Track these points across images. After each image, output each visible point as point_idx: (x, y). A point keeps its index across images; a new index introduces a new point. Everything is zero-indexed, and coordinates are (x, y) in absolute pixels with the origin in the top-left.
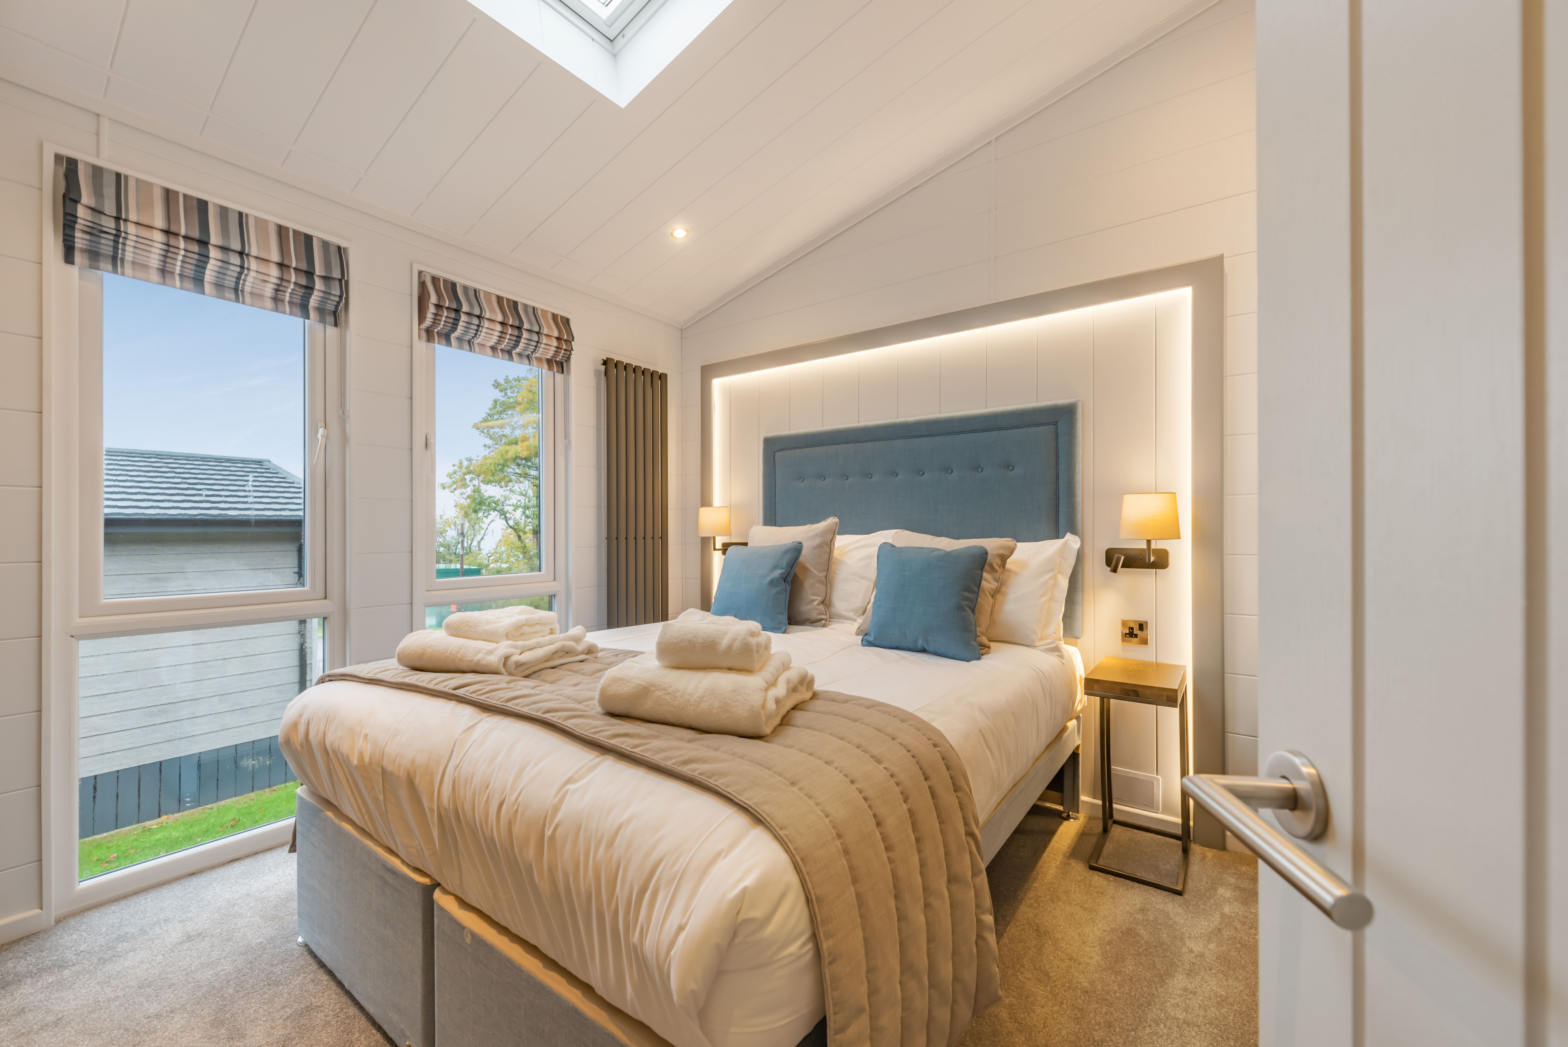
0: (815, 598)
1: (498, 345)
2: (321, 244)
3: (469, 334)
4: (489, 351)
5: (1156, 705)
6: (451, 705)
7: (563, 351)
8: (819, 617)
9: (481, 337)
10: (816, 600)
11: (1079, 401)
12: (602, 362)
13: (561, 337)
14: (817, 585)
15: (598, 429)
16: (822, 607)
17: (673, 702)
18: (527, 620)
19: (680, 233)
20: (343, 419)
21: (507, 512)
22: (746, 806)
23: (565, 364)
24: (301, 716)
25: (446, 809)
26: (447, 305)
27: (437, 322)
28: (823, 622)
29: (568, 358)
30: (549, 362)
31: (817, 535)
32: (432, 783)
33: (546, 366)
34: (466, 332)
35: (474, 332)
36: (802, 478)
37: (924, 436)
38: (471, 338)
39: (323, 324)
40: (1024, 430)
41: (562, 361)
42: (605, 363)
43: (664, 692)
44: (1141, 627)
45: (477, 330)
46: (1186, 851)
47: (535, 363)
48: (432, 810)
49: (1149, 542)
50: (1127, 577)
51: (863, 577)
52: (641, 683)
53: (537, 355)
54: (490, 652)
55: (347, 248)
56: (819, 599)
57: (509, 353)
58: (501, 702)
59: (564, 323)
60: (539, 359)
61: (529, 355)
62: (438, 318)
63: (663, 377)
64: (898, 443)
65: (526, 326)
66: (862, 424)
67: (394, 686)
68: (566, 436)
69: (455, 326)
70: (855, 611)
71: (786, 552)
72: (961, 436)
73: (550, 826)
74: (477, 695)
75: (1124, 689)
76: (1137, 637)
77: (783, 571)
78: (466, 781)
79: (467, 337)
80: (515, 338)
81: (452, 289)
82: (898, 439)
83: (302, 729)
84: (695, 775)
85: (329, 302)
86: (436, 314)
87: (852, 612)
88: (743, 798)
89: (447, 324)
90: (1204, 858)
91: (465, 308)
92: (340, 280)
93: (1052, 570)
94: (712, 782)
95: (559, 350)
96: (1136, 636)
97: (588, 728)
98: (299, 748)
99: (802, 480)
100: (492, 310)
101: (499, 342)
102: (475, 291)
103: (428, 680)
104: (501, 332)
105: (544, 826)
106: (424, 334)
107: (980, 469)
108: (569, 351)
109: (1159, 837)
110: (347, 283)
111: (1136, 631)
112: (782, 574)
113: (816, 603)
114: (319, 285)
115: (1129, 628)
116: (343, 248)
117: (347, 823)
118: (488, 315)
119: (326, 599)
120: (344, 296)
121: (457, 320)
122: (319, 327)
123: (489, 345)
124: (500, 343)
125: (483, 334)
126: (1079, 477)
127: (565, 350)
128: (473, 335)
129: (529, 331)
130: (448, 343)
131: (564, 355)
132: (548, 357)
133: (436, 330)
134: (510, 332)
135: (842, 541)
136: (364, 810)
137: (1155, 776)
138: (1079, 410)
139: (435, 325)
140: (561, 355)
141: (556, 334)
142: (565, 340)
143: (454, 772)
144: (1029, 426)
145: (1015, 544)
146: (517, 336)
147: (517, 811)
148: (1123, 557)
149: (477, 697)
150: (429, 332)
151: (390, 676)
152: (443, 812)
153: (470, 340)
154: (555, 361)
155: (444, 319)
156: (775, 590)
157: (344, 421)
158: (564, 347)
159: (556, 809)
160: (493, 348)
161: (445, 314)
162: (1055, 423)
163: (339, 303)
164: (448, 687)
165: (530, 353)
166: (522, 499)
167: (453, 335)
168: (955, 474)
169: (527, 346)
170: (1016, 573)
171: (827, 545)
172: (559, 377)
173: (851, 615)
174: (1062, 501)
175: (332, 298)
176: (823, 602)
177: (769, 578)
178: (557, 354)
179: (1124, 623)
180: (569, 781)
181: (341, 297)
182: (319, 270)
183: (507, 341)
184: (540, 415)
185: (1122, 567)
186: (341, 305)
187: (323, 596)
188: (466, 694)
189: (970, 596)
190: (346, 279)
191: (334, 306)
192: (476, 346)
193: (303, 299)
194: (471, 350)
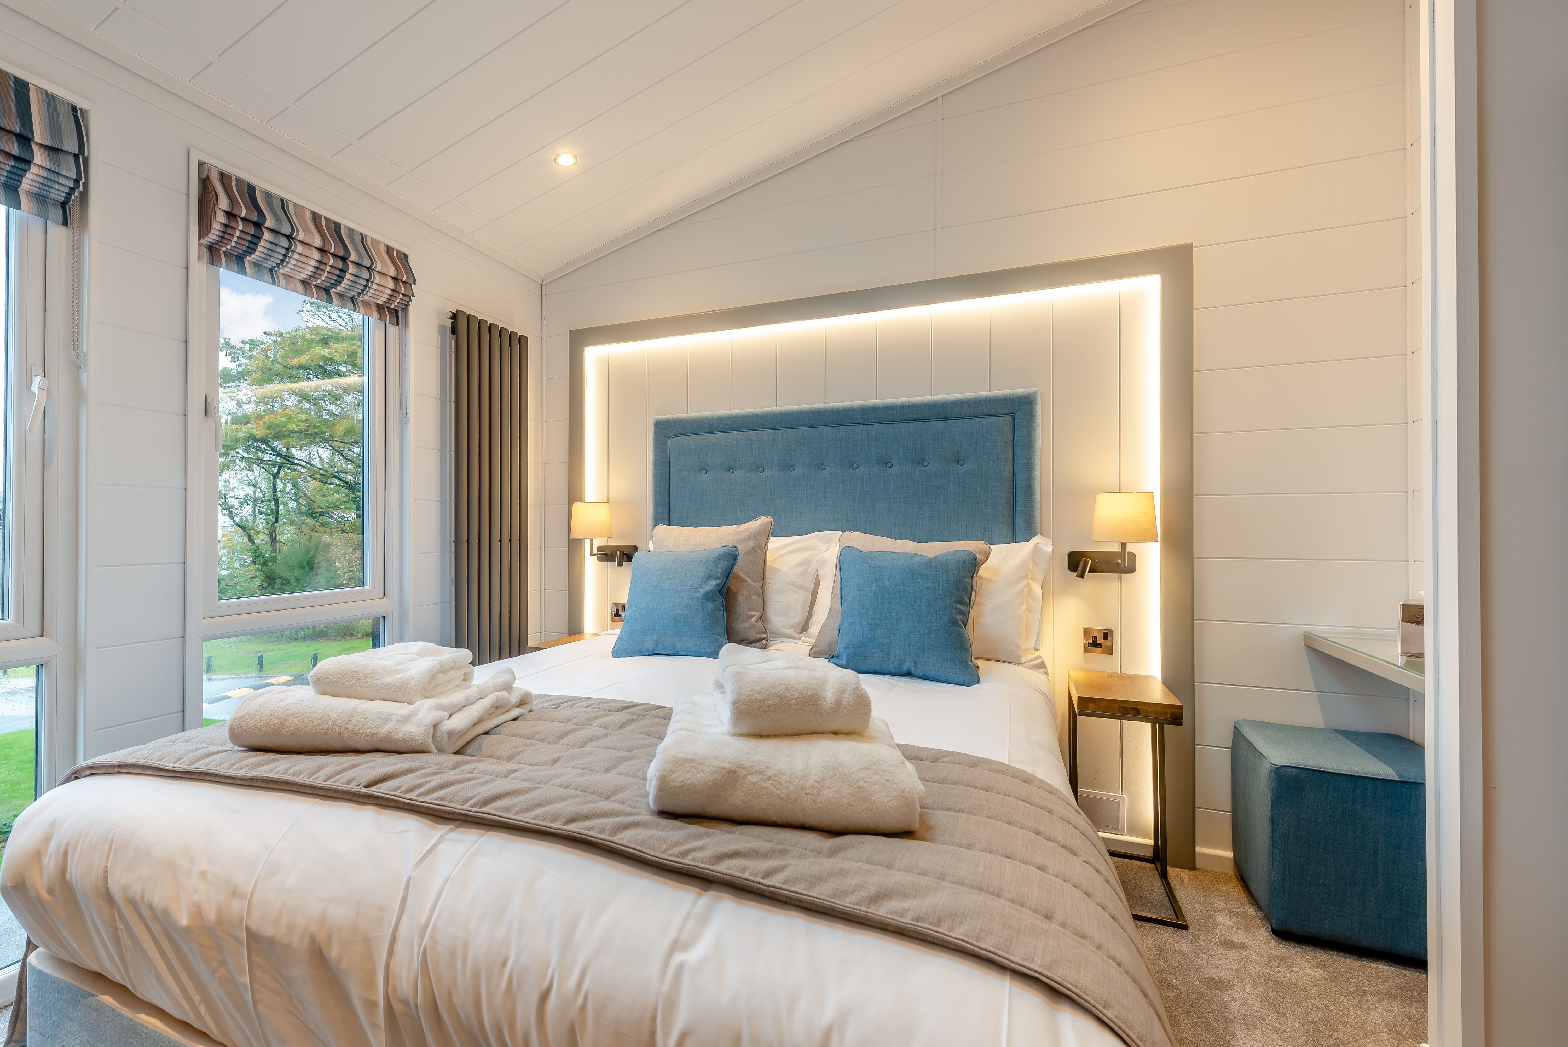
0: (752, 613)
1: (312, 279)
2: (44, 97)
3: (273, 260)
4: (299, 287)
5: (1121, 720)
6: (368, 814)
7: (401, 296)
8: (758, 636)
9: (290, 266)
10: (754, 616)
11: (1038, 390)
12: (450, 315)
13: (399, 277)
14: (754, 597)
15: (442, 400)
16: (760, 623)
17: (779, 792)
18: (441, 664)
19: (566, 160)
20: (77, 365)
21: (233, 507)
22: (1037, 975)
23: (400, 313)
24: (47, 840)
25: (406, 1002)
26: (243, 215)
27: (226, 236)
28: (764, 642)
29: (406, 305)
30: (380, 308)
31: (749, 538)
32: (369, 956)
33: (376, 314)
34: (268, 257)
35: (281, 257)
36: (704, 469)
37: (859, 424)
38: (275, 265)
39: (42, 220)
40: (977, 420)
41: (397, 308)
42: (454, 316)
43: (761, 776)
44: (1105, 636)
45: (285, 256)
46: (1164, 875)
47: (362, 308)
48: (371, 1004)
49: (1124, 545)
50: (1092, 583)
51: (799, 587)
52: (722, 765)
53: (366, 298)
54: (405, 720)
55: (86, 111)
56: (758, 614)
57: (327, 291)
58: (472, 806)
59: (401, 259)
60: (367, 304)
61: (354, 296)
62: (229, 231)
63: (522, 341)
64: (827, 431)
65: (353, 257)
66: (782, 408)
67: (238, 782)
68: (402, 406)
69: (252, 246)
70: (794, 627)
71: (720, 558)
72: (903, 425)
73: (666, 1035)
74: (419, 795)
75: (1123, 708)
76: (1101, 647)
77: (718, 582)
78: (453, 955)
79: (269, 262)
80: (337, 272)
81: (249, 194)
82: (827, 426)
83: (50, 863)
84: (907, 920)
85: (56, 186)
86: (226, 226)
87: (791, 628)
88: (1017, 957)
89: (241, 242)
90: (1182, 881)
91: (269, 222)
92: (76, 156)
93: (1026, 577)
94: (943, 930)
95: (396, 294)
96: (1100, 645)
97: (664, 846)
98: (45, 895)
99: (704, 471)
100: (307, 230)
101: (314, 275)
102: (282, 200)
103: (309, 771)
104: (320, 262)
105: (653, 1034)
106: (205, 253)
107: (925, 463)
108: (408, 296)
109: (1128, 861)
110: (86, 161)
111: (1100, 640)
112: (718, 585)
113: (753, 619)
114: (39, 157)
115: (1093, 637)
116: (81, 109)
117: (148, 1014)
118: (301, 237)
119: (43, 636)
120: (83, 180)
121: (257, 237)
122: (36, 222)
123: (300, 278)
124: (316, 276)
125: (293, 262)
126: (1038, 474)
127: (403, 294)
128: (279, 262)
129: (356, 264)
130: (242, 270)
131: (402, 302)
132: (380, 302)
133: (224, 249)
134: (331, 263)
135: (775, 543)
136: (197, 998)
137: (1120, 795)
138: (1039, 401)
139: (224, 241)
140: (398, 300)
141: (392, 272)
142: (403, 282)
143: (422, 938)
144: (983, 416)
145: (990, 548)
146: (340, 270)
147: (583, 1008)
148: (1090, 561)
149: (420, 799)
150: (212, 249)
151: (226, 765)
152: (397, 1007)
153: (274, 267)
154: (388, 308)
155: (238, 234)
156: (711, 606)
157: (78, 368)
158: (403, 292)
159: (671, 1003)
160: (304, 282)
161: (241, 227)
162: (1012, 415)
163: (72, 190)
164: (354, 783)
165: (356, 294)
166: (250, 491)
167: (248, 258)
168: (896, 469)
169: (353, 284)
170: (989, 580)
171: (761, 549)
172: (392, 330)
173: (791, 631)
174: (1019, 500)
175: (62, 180)
176: (760, 618)
177: (702, 591)
178: (393, 298)
179: (1087, 632)
180: (676, 946)
181: (77, 181)
182: (39, 135)
183: (326, 274)
184: (366, 378)
185: (1091, 571)
186: (76, 194)
187: (38, 632)
188: (397, 793)
189: (963, 608)
190: (86, 155)
191: (64, 195)
192: (281, 277)
193: (11, 176)
194: (274, 283)
